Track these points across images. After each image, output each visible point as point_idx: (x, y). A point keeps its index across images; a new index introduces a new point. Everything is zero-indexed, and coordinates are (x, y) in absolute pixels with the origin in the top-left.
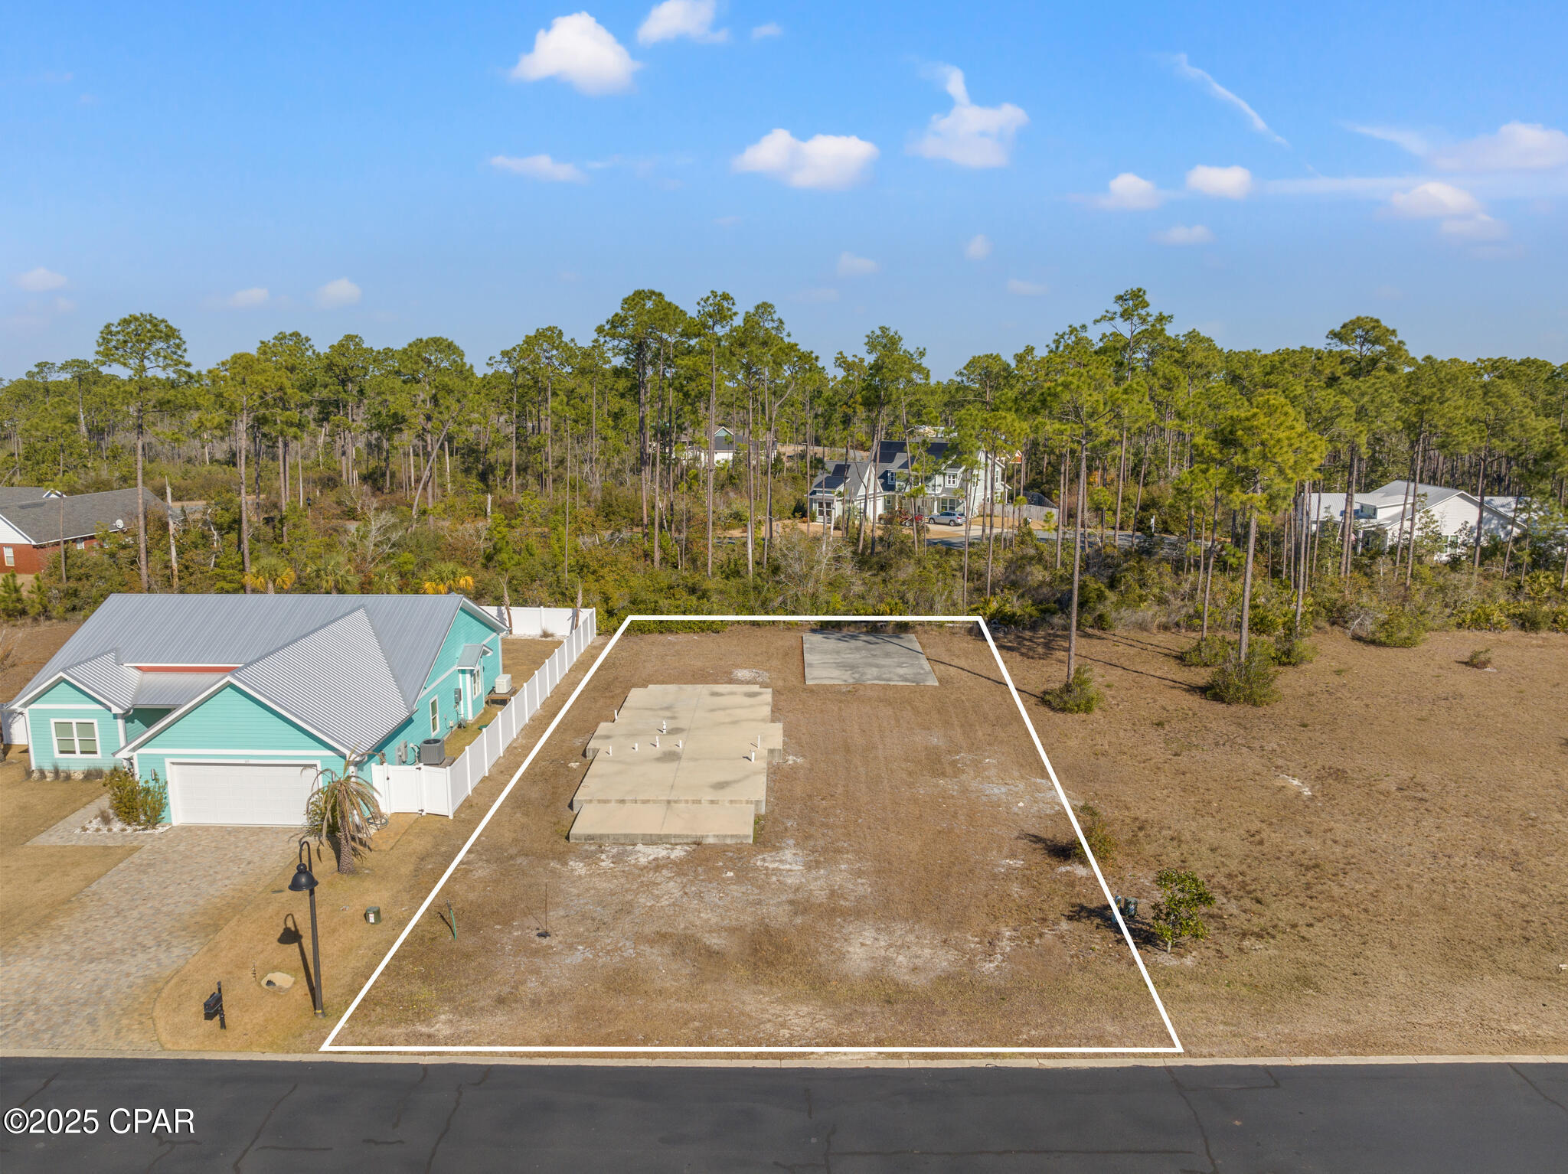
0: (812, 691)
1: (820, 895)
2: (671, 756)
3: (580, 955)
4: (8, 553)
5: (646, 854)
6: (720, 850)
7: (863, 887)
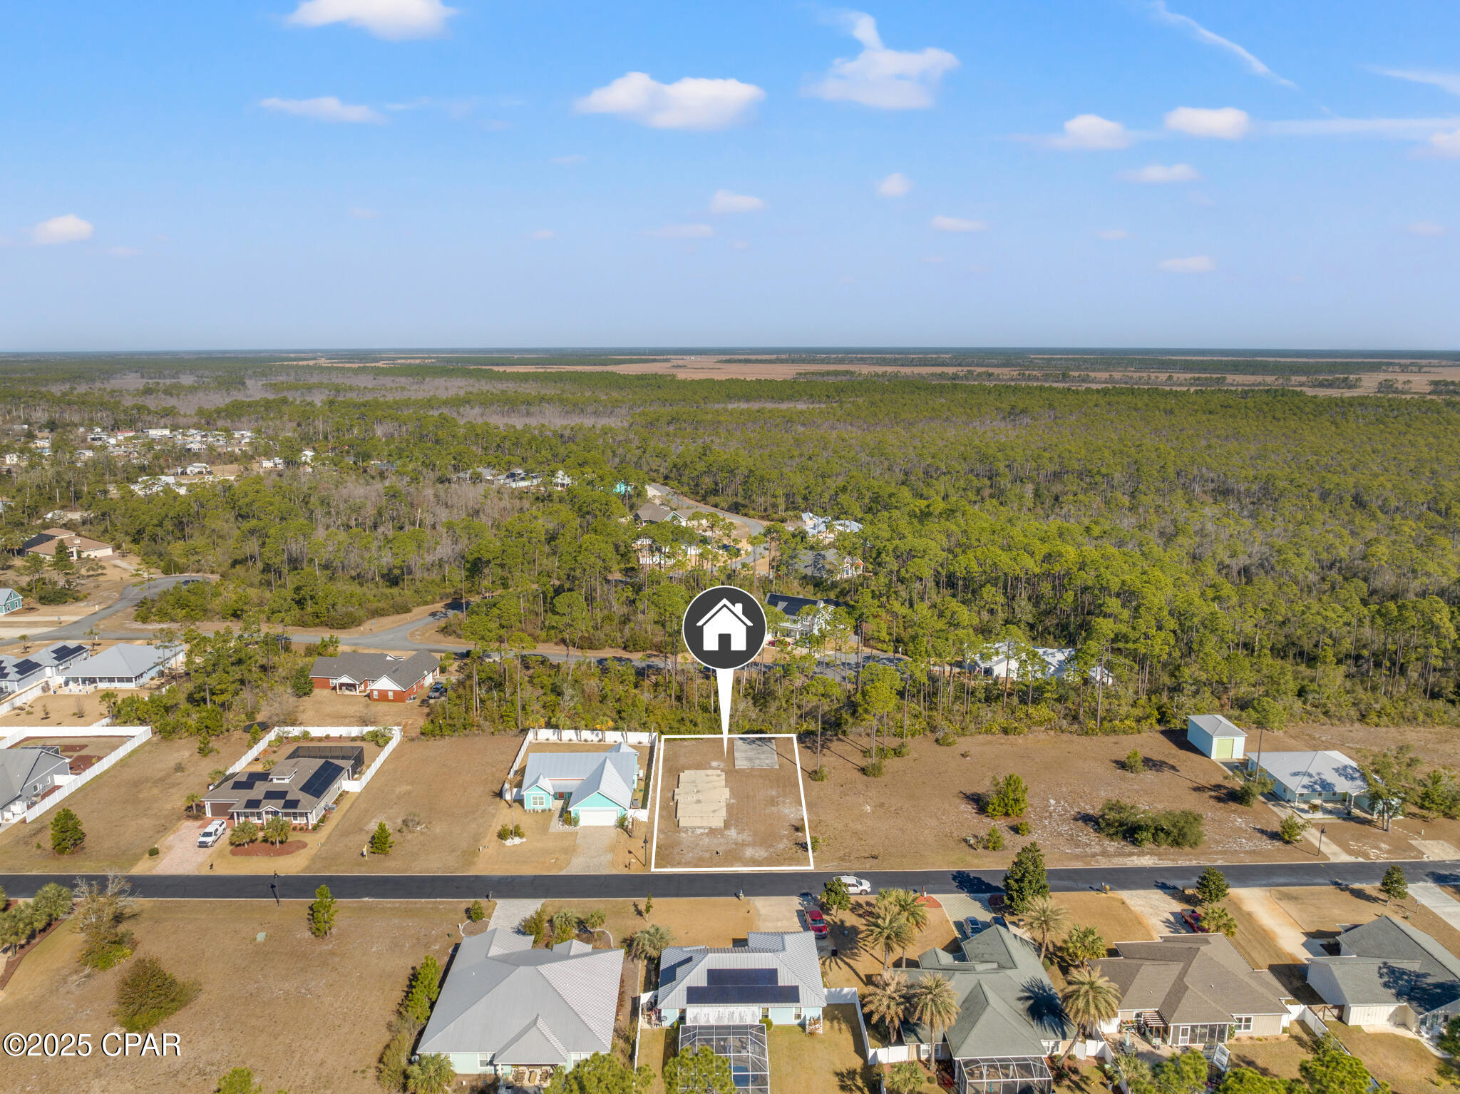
0: (737, 771)
1: (740, 841)
2: (699, 802)
3: (691, 855)
4: (390, 694)
5: (699, 831)
6: (716, 830)
7: (750, 839)
